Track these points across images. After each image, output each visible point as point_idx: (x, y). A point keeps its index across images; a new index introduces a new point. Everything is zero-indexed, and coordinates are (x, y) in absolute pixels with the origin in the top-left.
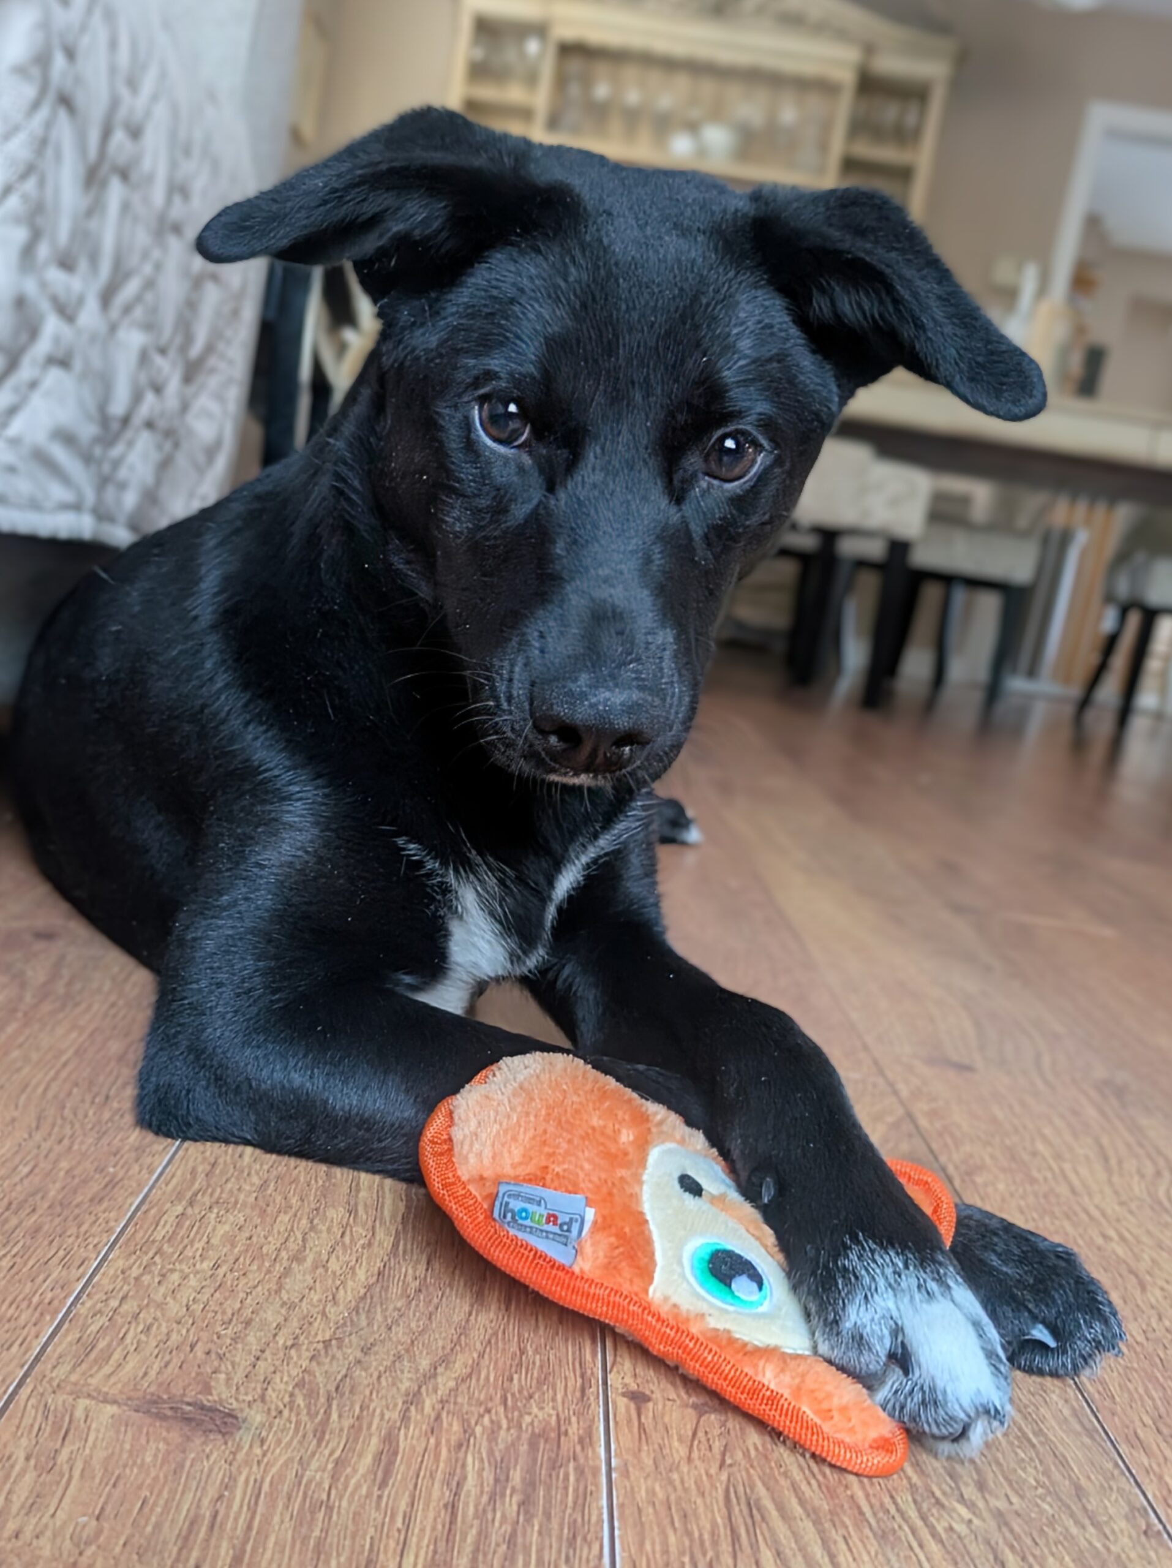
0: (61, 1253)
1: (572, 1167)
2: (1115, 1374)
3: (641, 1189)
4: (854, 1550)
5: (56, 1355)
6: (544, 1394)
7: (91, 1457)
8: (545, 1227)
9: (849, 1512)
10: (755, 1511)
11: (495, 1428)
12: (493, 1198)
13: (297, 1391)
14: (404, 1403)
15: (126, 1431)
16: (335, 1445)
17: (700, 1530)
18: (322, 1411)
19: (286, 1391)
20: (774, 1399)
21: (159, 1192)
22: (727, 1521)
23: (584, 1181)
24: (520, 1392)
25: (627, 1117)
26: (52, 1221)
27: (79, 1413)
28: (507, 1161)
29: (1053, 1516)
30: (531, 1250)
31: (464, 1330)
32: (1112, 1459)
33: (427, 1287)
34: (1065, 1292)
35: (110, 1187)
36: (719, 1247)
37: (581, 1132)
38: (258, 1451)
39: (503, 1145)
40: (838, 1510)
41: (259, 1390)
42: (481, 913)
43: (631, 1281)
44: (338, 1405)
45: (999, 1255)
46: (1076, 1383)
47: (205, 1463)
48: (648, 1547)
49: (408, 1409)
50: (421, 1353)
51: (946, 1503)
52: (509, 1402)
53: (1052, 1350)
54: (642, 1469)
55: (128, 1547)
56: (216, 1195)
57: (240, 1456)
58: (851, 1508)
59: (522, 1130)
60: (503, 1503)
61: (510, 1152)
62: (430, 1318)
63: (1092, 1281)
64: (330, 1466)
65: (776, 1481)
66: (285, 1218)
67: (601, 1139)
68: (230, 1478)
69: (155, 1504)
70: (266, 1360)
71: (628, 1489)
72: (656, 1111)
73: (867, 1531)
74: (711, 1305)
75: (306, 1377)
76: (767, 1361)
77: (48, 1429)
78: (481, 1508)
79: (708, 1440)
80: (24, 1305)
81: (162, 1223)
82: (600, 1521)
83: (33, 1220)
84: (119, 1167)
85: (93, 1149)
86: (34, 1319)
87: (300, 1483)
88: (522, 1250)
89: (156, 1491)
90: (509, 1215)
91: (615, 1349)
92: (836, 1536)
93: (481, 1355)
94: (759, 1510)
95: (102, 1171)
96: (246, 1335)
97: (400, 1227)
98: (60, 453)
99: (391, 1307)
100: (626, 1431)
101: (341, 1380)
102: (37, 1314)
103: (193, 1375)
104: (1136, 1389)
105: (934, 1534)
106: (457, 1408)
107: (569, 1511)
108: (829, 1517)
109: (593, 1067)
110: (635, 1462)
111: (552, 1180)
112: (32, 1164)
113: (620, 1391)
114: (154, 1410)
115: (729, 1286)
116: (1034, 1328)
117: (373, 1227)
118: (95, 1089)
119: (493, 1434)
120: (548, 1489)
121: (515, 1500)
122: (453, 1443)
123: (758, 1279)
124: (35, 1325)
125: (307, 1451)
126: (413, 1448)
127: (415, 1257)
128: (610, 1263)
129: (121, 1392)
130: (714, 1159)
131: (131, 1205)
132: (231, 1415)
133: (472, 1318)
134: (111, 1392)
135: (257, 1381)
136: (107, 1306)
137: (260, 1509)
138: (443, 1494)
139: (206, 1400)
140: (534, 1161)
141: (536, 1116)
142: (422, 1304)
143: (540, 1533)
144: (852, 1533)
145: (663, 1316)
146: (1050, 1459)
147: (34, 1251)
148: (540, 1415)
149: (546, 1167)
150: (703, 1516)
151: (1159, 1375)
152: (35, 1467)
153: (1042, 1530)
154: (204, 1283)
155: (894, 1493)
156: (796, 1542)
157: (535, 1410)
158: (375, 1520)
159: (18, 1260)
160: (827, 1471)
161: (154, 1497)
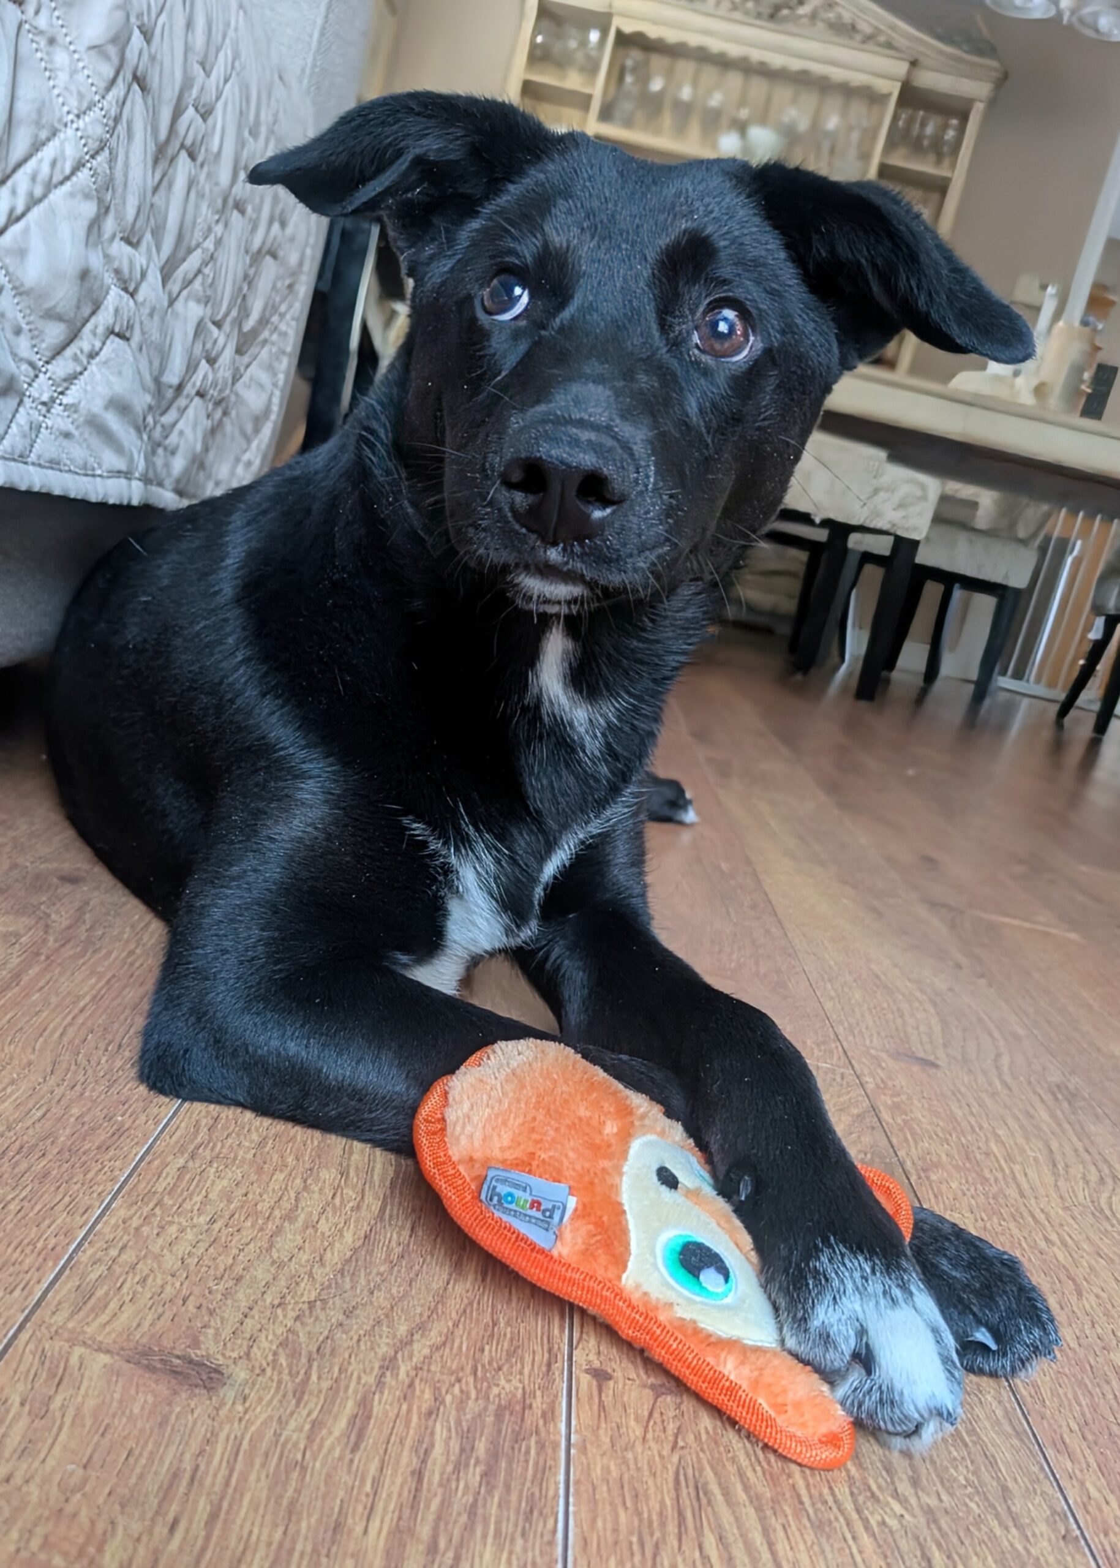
0: (67, 1199)
1: (557, 1155)
2: (1048, 1378)
3: (621, 1180)
4: (791, 1538)
5: (55, 1302)
6: (512, 1367)
7: (83, 1403)
8: (529, 1212)
9: (790, 1500)
10: (701, 1495)
11: (464, 1397)
12: (481, 1180)
13: (281, 1350)
14: (381, 1367)
15: (117, 1381)
16: (313, 1405)
17: (649, 1511)
18: (302, 1372)
19: (270, 1349)
20: (732, 1390)
21: (163, 1144)
22: (675, 1503)
23: (568, 1168)
24: (490, 1363)
25: (612, 1110)
26: (60, 1166)
27: (74, 1360)
28: (496, 1144)
29: (979, 1516)
30: (514, 1233)
31: (441, 1298)
32: (1038, 1462)
33: (409, 1254)
34: (1009, 1299)
35: (116, 1137)
36: (690, 1239)
37: (568, 1121)
38: (240, 1408)
39: (493, 1129)
40: (780, 1498)
41: (245, 1348)
42: (479, 891)
43: (606, 1269)
44: (319, 1367)
45: (950, 1259)
46: (1010, 1385)
47: (190, 1417)
48: (600, 1524)
49: (383, 1375)
50: (400, 1317)
51: (881, 1497)
52: (479, 1373)
53: (994, 1352)
54: (599, 1446)
55: (112, 1498)
56: (217, 1149)
57: (223, 1412)
58: (792, 1497)
59: (512, 1115)
60: (467, 1474)
61: (499, 1136)
62: (410, 1285)
63: (1033, 1289)
64: (307, 1427)
65: (724, 1466)
66: (280, 1176)
67: (587, 1130)
68: (212, 1433)
69: (141, 1454)
70: (253, 1317)
71: (585, 1466)
72: (639, 1101)
73: (805, 1521)
74: (680, 1295)
75: (290, 1336)
76: (729, 1353)
77: (44, 1375)
78: (445, 1476)
79: (663, 1421)
80: (28, 1250)
81: (164, 1175)
82: (556, 1496)
83: (42, 1165)
84: (127, 1115)
85: (103, 1097)
86: (37, 1264)
87: (277, 1442)
88: (506, 1232)
89: (142, 1442)
90: (496, 1199)
91: (582, 1326)
92: (776, 1524)
93: (456, 1325)
94: (706, 1493)
95: (111, 1119)
96: (236, 1292)
97: (388, 1191)
98: (113, 421)
99: (375, 1271)
100: (587, 1408)
101: (323, 1342)
102: (40, 1259)
103: (184, 1328)
104: (1066, 1394)
105: (867, 1527)
106: (430, 1376)
107: (528, 1484)
108: (771, 1504)
109: (583, 1057)
110: (594, 1438)
111: (538, 1166)
112: (44, 1109)
113: (584, 1367)
114: (145, 1362)
115: (698, 1277)
116: (978, 1331)
117: (363, 1190)
118: (109, 1037)
119: (461, 1405)
120: (510, 1462)
121: (478, 1470)
122: (423, 1410)
123: (725, 1273)
124: (38, 1270)
125: (286, 1410)
126: (386, 1413)
127: (400, 1223)
128: (587, 1249)
129: (114, 1342)
130: (690, 1150)
131: (136, 1155)
132: (217, 1371)
133: (450, 1286)
134: (106, 1341)
135: (243, 1339)
136: (107, 1254)
137: (239, 1466)
138: (411, 1460)
139: (193, 1354)
140: (522, 1147)
141: (526, 1103)
142: (403, 1270)
143: (500, 1505)
144: (792, 1522)
145: (634, 1302)
146: (980, 1459)
147: (42, 1196)
148: (508, 1387)
149: (534, 1154)
150: (653, 1496)
151: (1087, 1382)
152: (30, 1413)
153: (968, 1529)
154: (200, 1237)
155: (833, 1484)
156: (738, 1528)
157: (503, 1382)
158: (345, 1482)
159: (26, 1204)
160: (772, 1458)
161: (139, 1448)
